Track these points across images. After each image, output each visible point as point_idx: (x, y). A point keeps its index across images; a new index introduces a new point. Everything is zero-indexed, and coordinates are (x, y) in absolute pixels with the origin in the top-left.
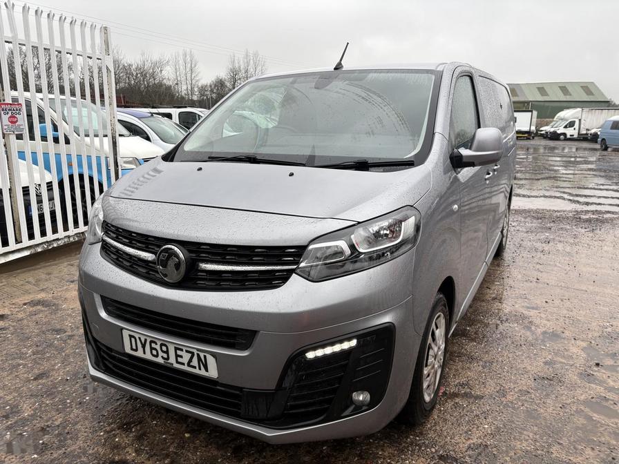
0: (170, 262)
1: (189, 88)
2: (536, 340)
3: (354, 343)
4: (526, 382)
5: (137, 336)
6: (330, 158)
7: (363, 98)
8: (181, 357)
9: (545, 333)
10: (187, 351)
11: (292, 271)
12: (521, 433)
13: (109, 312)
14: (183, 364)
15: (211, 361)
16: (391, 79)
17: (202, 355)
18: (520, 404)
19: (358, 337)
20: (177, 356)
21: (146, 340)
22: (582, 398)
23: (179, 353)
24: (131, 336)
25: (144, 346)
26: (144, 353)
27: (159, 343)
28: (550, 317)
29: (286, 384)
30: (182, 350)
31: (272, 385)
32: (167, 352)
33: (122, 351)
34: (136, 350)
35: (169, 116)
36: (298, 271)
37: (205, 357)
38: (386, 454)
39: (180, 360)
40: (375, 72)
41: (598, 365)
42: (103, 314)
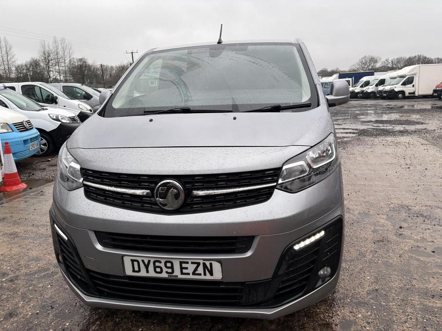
0: (169, 194)
1: (7, 67)
2: (358, 218)
3: (322, 233)
4: (371, 246)
5: (140, 259)
6: (250, 105)
7: (253, 63)
8: (187, 268)
9: (359, 213)
10: (192, 263)
11: (274, 187)
12: (390, 277)
13: (104, 244)
14: (188, 274)
15: (217, 267)
16: (266, 49)
17: (208, 263)
18: (377, 259)
19: (324, 229)
20: (182, 268)
21: (149, 262)
22: (406, 248)
23: (184, 265)
24: (133, 261)
25: (147, 267)
26: (148, 272)
27: (163, 261)
28: (356, 203)
29: (281, 272)
30: (188, 263)
31: (269, 275)
32: (172, 267)
33: (122, 275)
34: (139, 271)
35: (13, 88)
36: (278, 187)
37: (211, 264)
38: (322, 310)
39: (184, 271)
40: (252, 45)
41: (401, 227)
42: (99, 247)
